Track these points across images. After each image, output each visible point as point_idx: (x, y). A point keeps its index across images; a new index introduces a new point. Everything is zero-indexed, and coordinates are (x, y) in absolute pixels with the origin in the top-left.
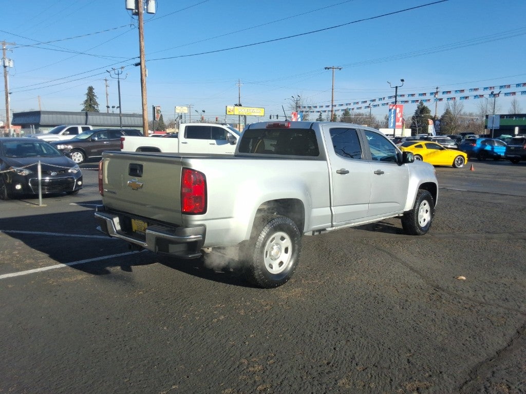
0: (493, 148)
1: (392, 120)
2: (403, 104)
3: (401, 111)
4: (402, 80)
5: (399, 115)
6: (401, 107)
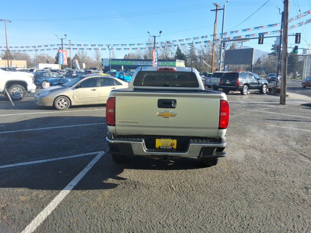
0: (124, 77)
1: (61, 60)
2: (67, 50)
3: (66, 54)
4: (66, 35)
5: (65, 56)
6: (66, 51)
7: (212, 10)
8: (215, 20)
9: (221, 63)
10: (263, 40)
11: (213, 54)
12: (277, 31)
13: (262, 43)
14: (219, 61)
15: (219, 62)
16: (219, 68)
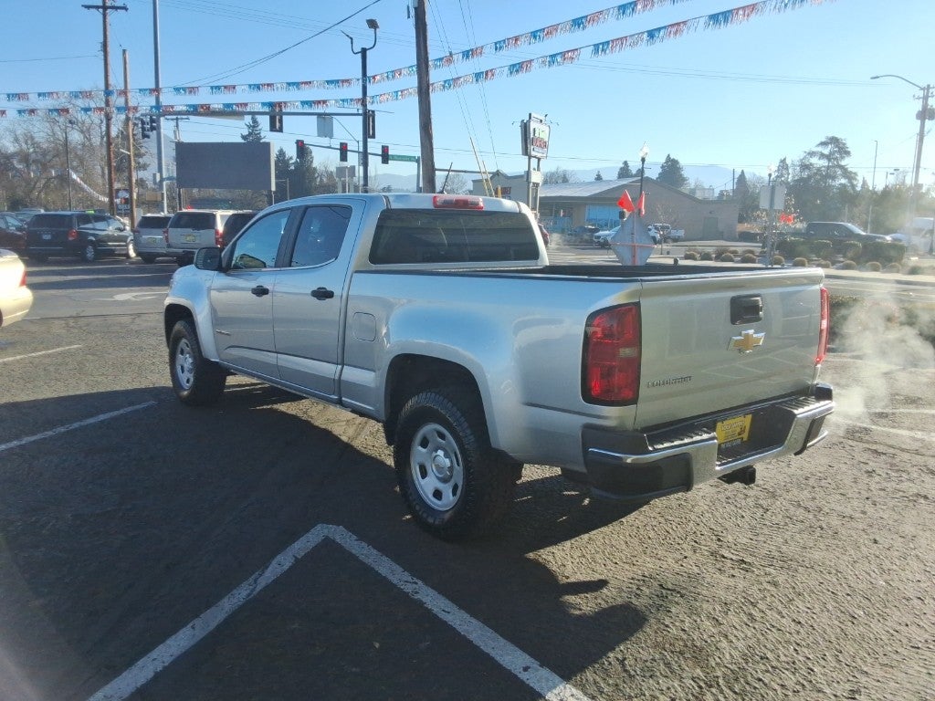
7: (88, 7)
8: (102, 40)
9: (164, 183)
10: (281, 121)
11: (129, 150)
12: (351, 100)
13: (281, 130)
14: (158, 175)
15: (158, 179)
16: (159, 199)
